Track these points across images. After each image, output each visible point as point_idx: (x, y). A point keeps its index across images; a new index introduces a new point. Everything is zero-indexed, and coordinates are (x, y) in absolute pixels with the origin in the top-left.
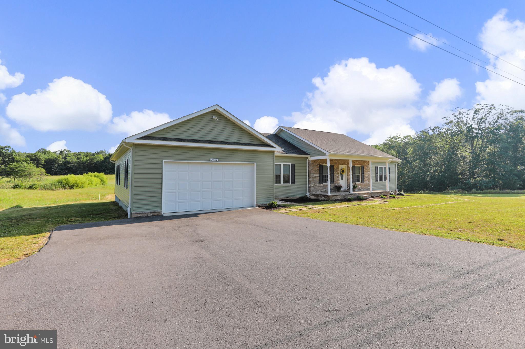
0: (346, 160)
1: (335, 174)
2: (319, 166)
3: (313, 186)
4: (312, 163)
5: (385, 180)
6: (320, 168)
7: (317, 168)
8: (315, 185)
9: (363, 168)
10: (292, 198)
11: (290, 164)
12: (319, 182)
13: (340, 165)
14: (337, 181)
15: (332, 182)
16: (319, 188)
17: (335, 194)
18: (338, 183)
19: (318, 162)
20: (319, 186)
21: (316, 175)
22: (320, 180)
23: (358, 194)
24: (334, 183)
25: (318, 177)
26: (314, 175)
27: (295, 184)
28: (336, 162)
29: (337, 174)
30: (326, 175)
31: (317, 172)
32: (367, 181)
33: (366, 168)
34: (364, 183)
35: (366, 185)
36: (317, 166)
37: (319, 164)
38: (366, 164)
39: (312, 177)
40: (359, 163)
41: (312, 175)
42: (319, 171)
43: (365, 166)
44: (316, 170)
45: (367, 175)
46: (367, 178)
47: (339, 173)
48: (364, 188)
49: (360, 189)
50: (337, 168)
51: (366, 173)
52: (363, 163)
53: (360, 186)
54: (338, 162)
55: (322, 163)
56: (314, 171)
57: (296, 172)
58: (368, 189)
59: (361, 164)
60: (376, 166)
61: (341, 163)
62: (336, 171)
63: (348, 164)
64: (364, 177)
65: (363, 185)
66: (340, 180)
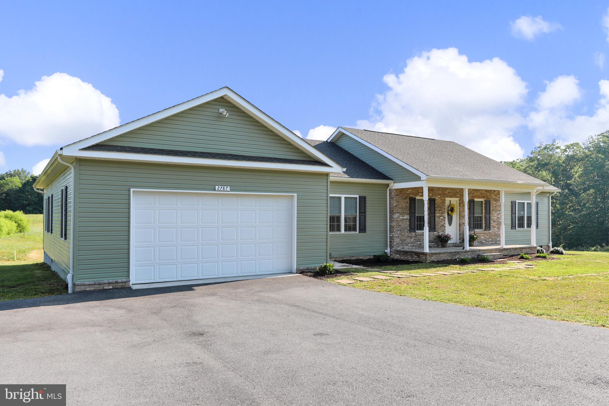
0: (458, 189)
1: (438, 215)
2: (408, 200)
3: (398, 237)
4: (396, 195)
5: (529, 225)
6: (410, 204)
7: (405, 204)
8: (401, 233)
9: (488, 203)
10: (361, 258)
11: (357, 196)
12: (408, 229)
13: (447, 199)
14: (441, 227)
15: (432, 228)
16: (408, 240)
17: (437, 250)
18: (443, 231)
19: (407, 192)
20: (408, 237)
21: (403, 216)
22: (410, 225)
23: (479, 250)
24: (435, 231)
25: (406, 219)
26: (399, 216)
27: (365, 232)
28: (440, 192)
29: (440, 215)
30: (420, 217)
31: (406, 210)
32: (495, 227)
33: (494, 203)
34: (490, 231)
35: (493, 234)
36: (406, 200)
37: (410, 196)
38: (494, 197)
39: (397, 220)
40: (480, 195)
41: (397, 216)
42: (409, 209)
43: (492, 200)
44: (404, 208)
45: (496, 216)
46: (495, 223)
47: (444, 214)
48: (491, 240)
49: (482, 241)
50: (441, 203)
51: (494, 213)
52: (488, 194)
53: (483, 237)
54: (444, 192)
55: (414, 195)
56: (399, 210)
57: (367, 210)
58: (498, 242)
59: (484, 195)
60: (514, 200)
61: (448, 194)
62: (439, 209)
63: (461, 196)
64: (491, 220)
65: (488, 234)
66: (446, 225)
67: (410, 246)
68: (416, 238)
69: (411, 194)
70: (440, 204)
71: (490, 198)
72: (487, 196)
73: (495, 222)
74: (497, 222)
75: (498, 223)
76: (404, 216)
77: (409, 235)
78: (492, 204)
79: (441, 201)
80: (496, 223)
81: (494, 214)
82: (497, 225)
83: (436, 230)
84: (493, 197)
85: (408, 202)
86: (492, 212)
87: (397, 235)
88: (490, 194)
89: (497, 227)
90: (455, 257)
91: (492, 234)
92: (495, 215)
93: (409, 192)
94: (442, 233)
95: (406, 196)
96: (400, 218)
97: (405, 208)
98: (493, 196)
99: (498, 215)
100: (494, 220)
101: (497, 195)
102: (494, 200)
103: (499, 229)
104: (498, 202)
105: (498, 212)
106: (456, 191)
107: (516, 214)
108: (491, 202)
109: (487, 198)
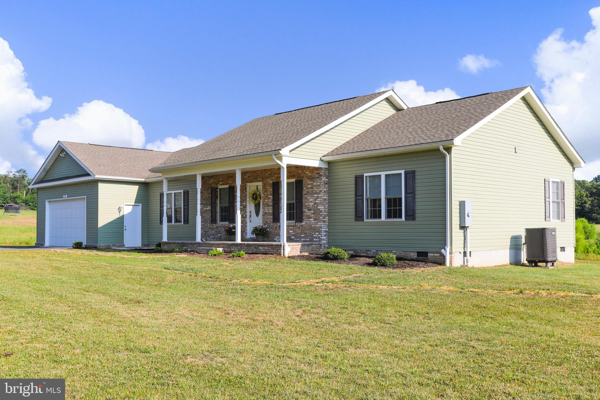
6: (212, 194)
7: (208, 194)
8: (204, 225)
11: (182, 191)
12: (210, 220)
13: (247, 184)
16: (210, 232)
22: (212, 217)
25: (209, 210)
27: (188, 223)
32: (311, 218)
33: (310, 182)
34: (303, 224)
35: (308, 228)
36: (208, 191)
37: (212, 186)
38: (310, 174)
39: (202, 211)
43: (305, 179)
45: (312, 202)
46: (310, 212)
48: (304, 235)
49: (291, 237)
51: (308, 198)
52: (300, 171)
53: (292, 231)
55: (216, 185)
57: (189, 203)
58: (315, 239)
59: (294, 174)
60: (359, 173)
61: (248, 178)
63: (263, 179)
64: (303, 208)
65: (299, 228)
66: (250, 216)
67: (212, 238)
68: (217, 230)
69: (213, 184)
71: (303, 177)
72: (299, 173)
73: (311, 210)
74: (314, 210)
75: (316, 212)
76: (207, 207)
77: (211, 227)
78: (306, 184)
79: (241, 188)
80: (312, 212)
81: (309, 199)
82: (314, 214)
84: (307, 174)
85: (210, 192)
86: (306, 196)
88: (302, 171)
89: (314, 218)
91: (305, 227)
92: (310, 200)
93: (211, 182)
95: (208, 186)
96: (204, 209)
97: (208, 199)
99: (315, 200)
100: (309, 208)
101: (314, 170)
102: (308, 179)
103: (317, 220)
104: (316, 180)
105: (316, 195)
106: (257, 174)
107: (363, 195)
108: (304, 183)
109: (298, 178)
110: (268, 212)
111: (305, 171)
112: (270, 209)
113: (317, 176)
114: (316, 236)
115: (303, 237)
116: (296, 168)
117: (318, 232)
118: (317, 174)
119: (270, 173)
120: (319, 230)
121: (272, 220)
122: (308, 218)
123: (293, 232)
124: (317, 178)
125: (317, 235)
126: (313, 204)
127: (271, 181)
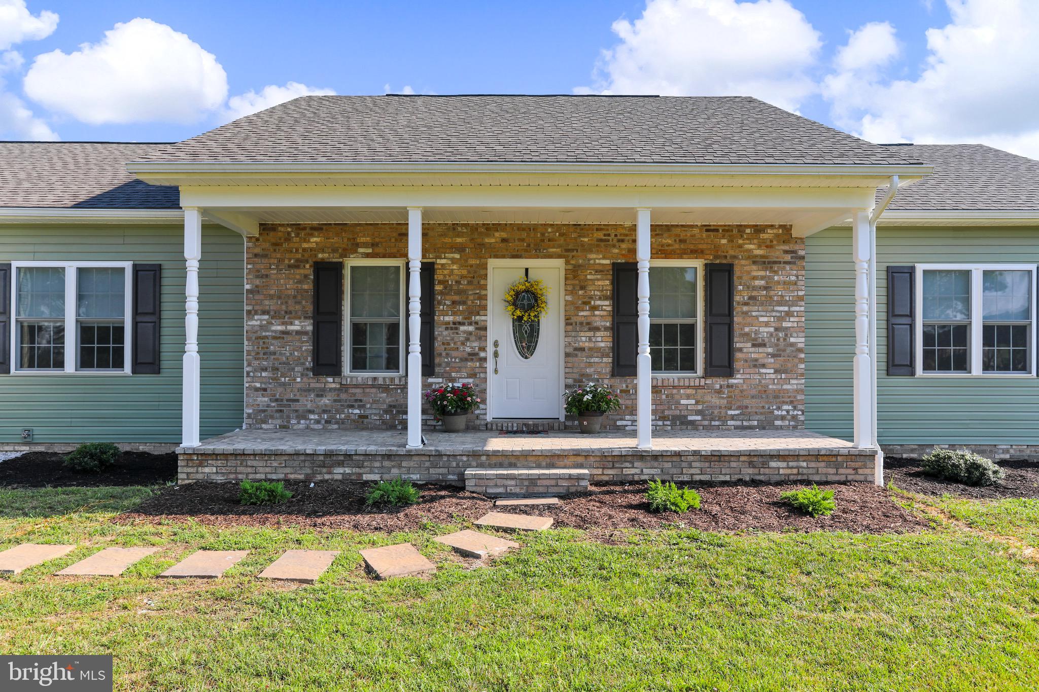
1: (449, 318)
2: (310, 271)
3: (265, 390)
4: (256, 255)
6: (318, 283)
7: (293, 283)
11: (128, 266)
12: (309, 363)
13: (493, 262)
16: (308, 402)
18: (473, 375)
19: (305, 245)
20: (309, 390)
21: (283, 324)
22: (317, 354)
24: (432, 374)
25: (298, 333)
27: (157, 371)
28: (459, 240)
29: (459, 318)
30: (365, 326)
31: (299, 303)
32: (762, 366)
33: (762, 273)
34: (732, 381)
35: (754, 392)
36: (298, 271)
37: (316, 256)
38: (759, 252)
39: (259, 334)
40: (677, 246)
41: (258, 323)
42: (310, 300)
43: (743, 262)
44: (288, 296)
45: (767, 324)
46: (761, 350)
47: (479, 314)
48: (737, 412)
49: (686, 417)
50: (462, 277)
51: (754, 314)
52: (724, 241)
53: (693, 402)
54: (479, 241)
55: (337, 255)
56: (267, 302)
57: (165, 306)
58: (778, 423)
59: (701, 246)
60: (900, 260)
61: (503, 245)
62: (457, 298)
63: (567, 250)
64: (736, 340)
65: (719, 392)
66: (496, 355)
69: (323, 251)
70: (458, 282)
71: (735, 257)
72: (717, 247)
73: (763, 345)
74: (777, 345)
75: (784, 351)
76: (291, 324)
77: (312, 385)
78: (745, 278)
79: (465, 272)
80: (770, 350)
81: (757, 317)
82: (773, 356)
83: (437, 370)
84: (750, 250)
85: (306, 276)
86: (745, 308)
87: (258, 385)
88: (731, 241)
89: (777, 366)
90: (330, 473)
91: (741, 391)
92: (761, 319)
93: (314, 245)
94: (471, 380)
95: (299, 256)
96: (274, 328)
97: (295, 297)
98: (752, 247)
99: (780, 319)
100: (755, 339)
101: (775, 242)
102: (754, 263)
103: (785, 372)
104: (784, 268)
105: (786, 309)
106: (543, 234)
107: (912, 315)
108: (737, 272)
109: (716, 257)
110: (592, 345)
111: (740, 242)
112: (599, 339)
113: (788, 258)
114: (784, 413)
115: (733, 418)
116: (707, 231)
117: (792, 402)
118: (786, 252)
119: (600, 235)
120: (795, 397)
121: (608, 369)
122: (755, 366)
123: (697, 403)
124: (785, 263)
125: (788, 411)
126: (772, 329)
127: (604, 258)
